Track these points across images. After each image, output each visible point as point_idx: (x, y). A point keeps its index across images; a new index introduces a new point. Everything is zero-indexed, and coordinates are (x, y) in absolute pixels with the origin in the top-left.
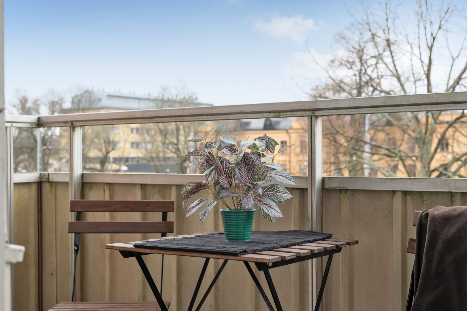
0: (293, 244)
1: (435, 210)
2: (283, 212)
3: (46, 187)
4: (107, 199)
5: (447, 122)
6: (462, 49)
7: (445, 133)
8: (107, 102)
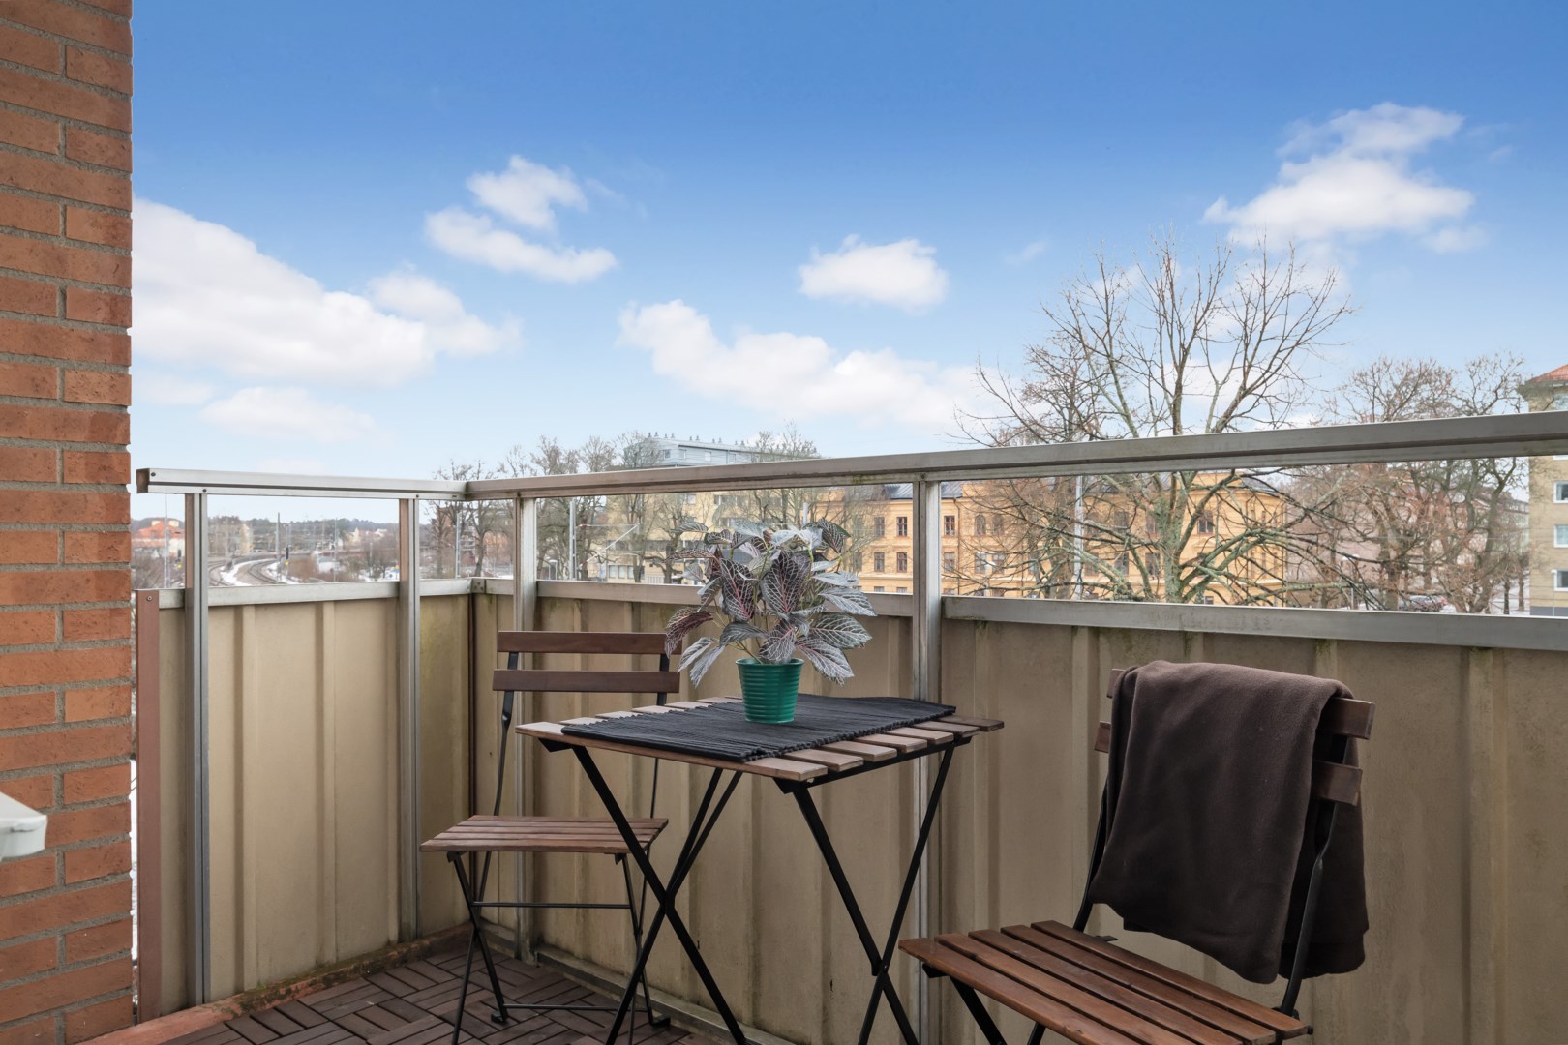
0: (869, 731)
1: (1148, 670)
2: (854, 667)
3: (482, 603)
4: (578, 630)
5: (1208, 488)
6: (1232, 368)
7: (1203, 504)
8: (678, 456)
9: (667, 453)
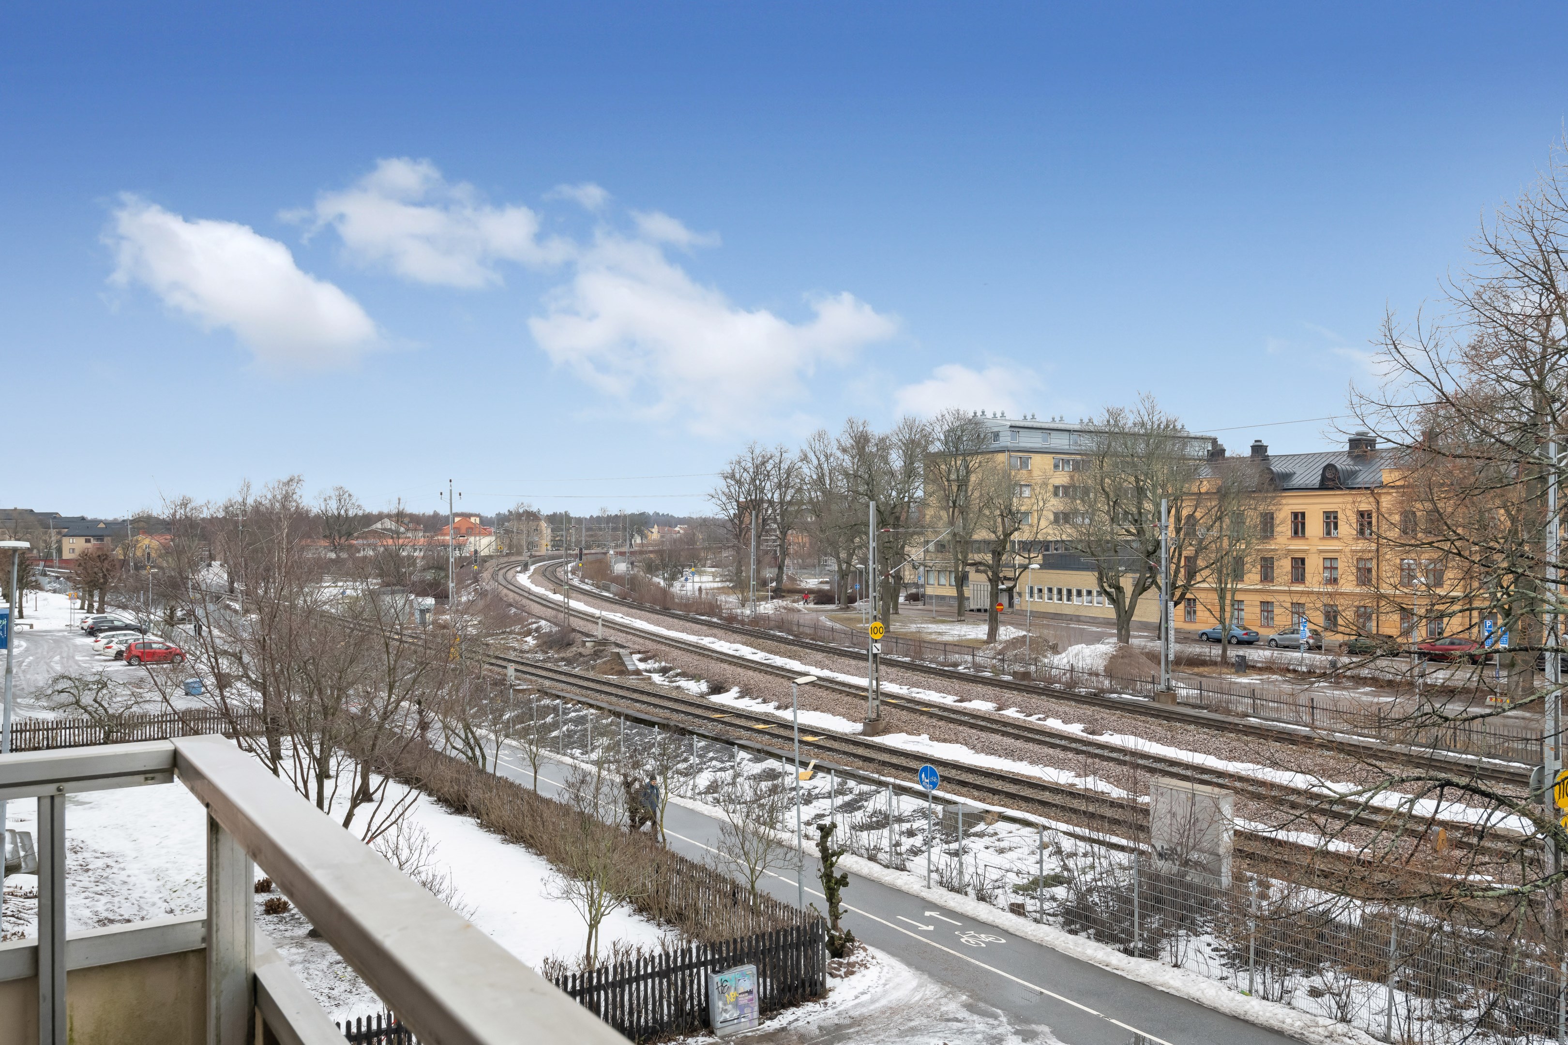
8: (1009, 439)
9: (996, 435)
